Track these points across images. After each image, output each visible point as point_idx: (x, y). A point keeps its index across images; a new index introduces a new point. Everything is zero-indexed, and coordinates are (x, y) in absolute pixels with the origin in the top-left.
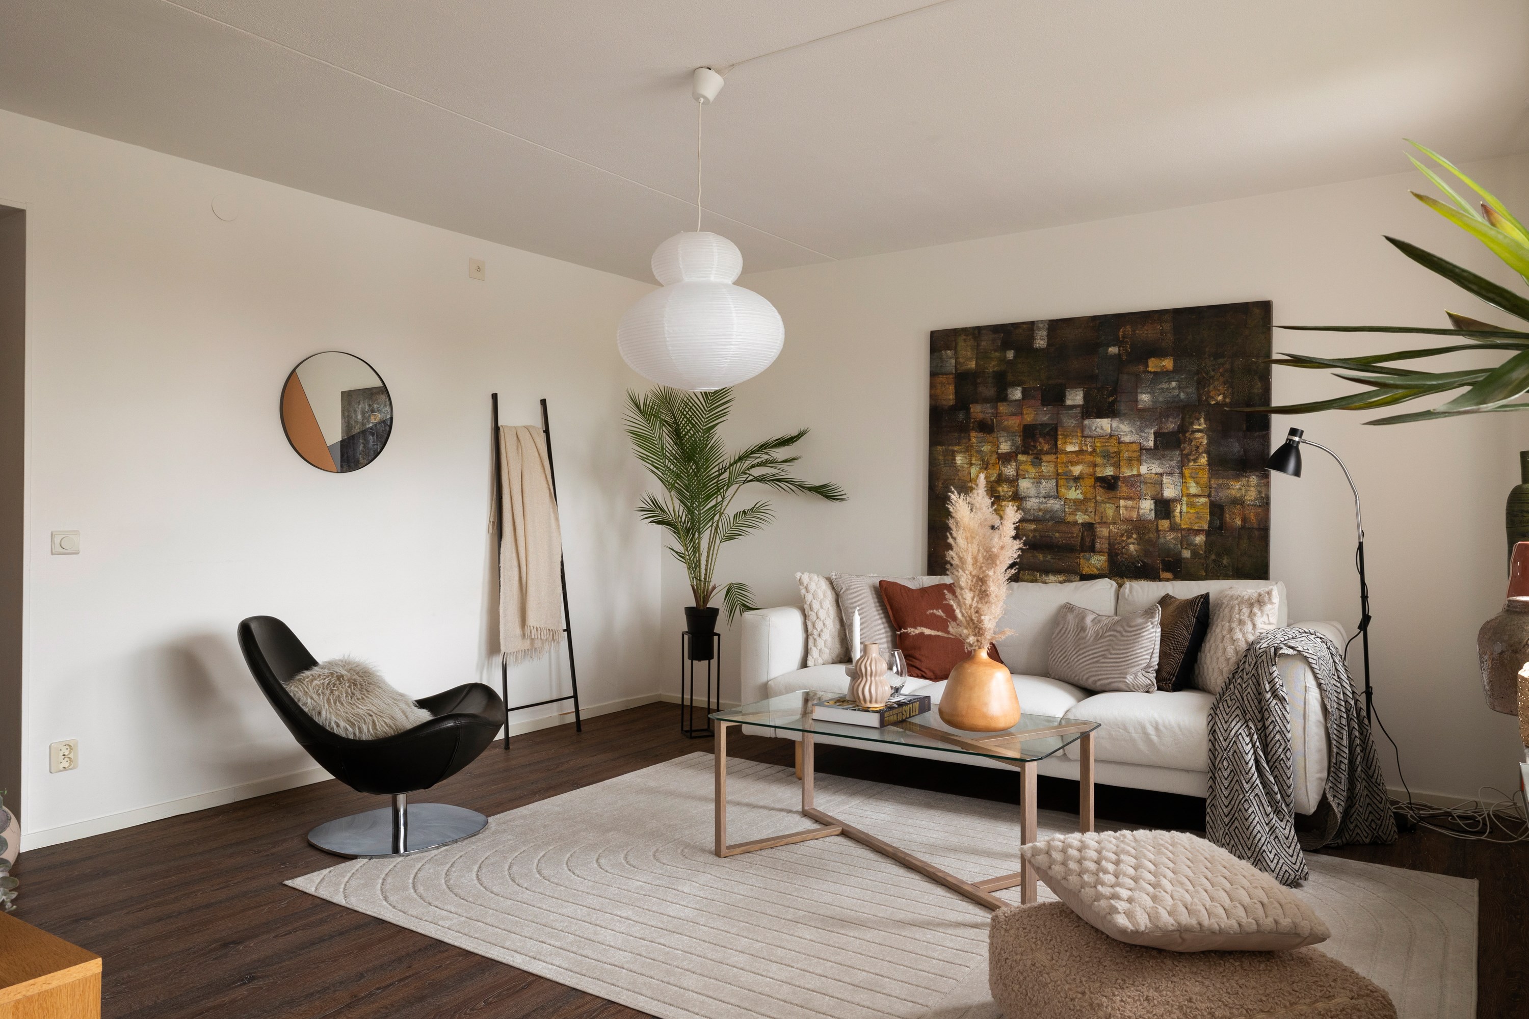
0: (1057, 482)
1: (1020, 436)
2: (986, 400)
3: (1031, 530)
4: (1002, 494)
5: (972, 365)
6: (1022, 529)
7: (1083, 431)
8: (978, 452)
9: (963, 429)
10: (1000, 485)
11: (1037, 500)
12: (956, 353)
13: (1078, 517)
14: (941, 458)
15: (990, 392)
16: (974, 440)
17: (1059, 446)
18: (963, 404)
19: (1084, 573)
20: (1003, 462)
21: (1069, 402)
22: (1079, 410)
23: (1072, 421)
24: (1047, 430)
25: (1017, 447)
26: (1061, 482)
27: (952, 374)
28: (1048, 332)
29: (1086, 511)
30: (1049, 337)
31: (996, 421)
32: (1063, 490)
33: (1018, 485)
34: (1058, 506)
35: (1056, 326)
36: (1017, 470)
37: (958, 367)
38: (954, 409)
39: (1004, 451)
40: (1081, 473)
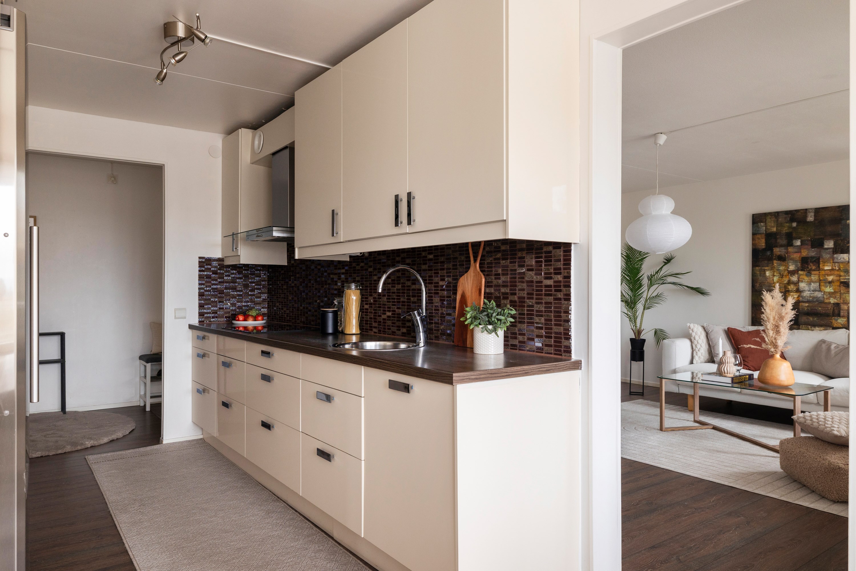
0: (820, 284)
1: (800, 262)
2: (781, 246)
3: (806, 306)
4: (790, 289)
5: (774, 229)
6: (801, 306)
7: (833, 260)
8: (777, 270)
9: (770, 259)
10: (789, 285)
11: (809, 292)
12: (766, 224)
13: (831, 300)
14: (758, 273)
15: (784, 242)
16: (775, 264)
17: (821, 267)
18: (770, 247)
19: (834, 326)
20: (791, 275)
21: (826, 247)
22: (831, 250)
23: (828, 255)
24: (814, 259)
25: (798, 268)
26: (822, 284)
27: (764, 234)
28: (815, 214)
29: (836, 297)
30: (815, 216)
31: (787, 256)
32: (823, 288)
33: (799, 285)
34: (820, 295)
35: (818, 211)
36: (798, 278)
37: (767, 230)
38: (764, 250)
39: (791, 269)
40: (833, 280)
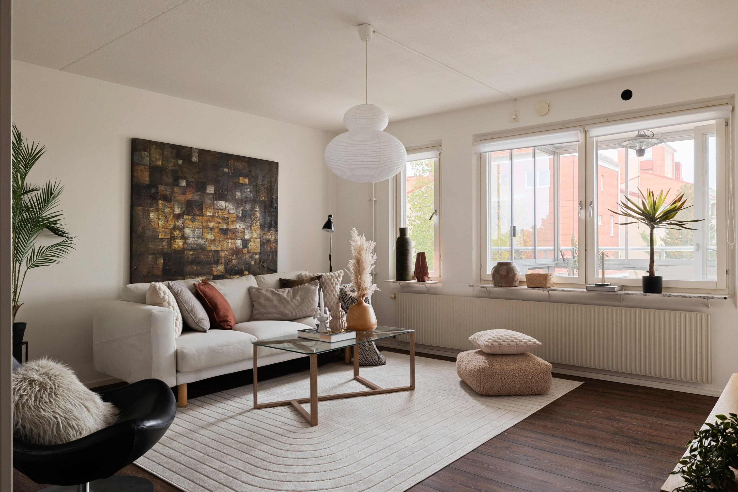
0: (203, 230)
1: (185, 205)
2: (167, 184)
3: (191, 255)
4: (176, 235)
5: (160, 163)
6: (186, 254)
7: (214, 206)
8: (162, 212)
9: (154, 198)
10: (175, 231)
11: (193, 239)
12: (150, 154)
13: (212, 247)
14: (141, 214)
15: (169, 180)
16: (160, 205)
17: (204, 212)
18: (153, 184)
19: (215, 274)
20: (176, 219)
21: (208, 191)
22: (212, 196)
23: (209, 201)
24: (198, 204)
25: (184, 212)
26: (205, 230)
27: (148, 166)
28: (199, 155)
29: (216, 244)
30: (199, 157)
31: (173, 196)
32: (205, 234)
33: (184, 231)
34: (203, 242)
35: (203, 153)
36: (183, 223)
37: (151, 163)
38: (150, 186)
39: (177, 213)
40: (213, 226)
